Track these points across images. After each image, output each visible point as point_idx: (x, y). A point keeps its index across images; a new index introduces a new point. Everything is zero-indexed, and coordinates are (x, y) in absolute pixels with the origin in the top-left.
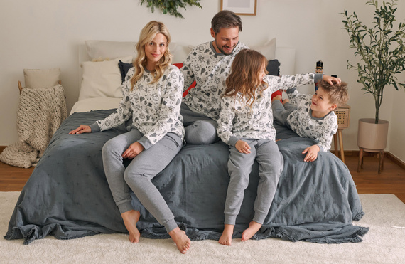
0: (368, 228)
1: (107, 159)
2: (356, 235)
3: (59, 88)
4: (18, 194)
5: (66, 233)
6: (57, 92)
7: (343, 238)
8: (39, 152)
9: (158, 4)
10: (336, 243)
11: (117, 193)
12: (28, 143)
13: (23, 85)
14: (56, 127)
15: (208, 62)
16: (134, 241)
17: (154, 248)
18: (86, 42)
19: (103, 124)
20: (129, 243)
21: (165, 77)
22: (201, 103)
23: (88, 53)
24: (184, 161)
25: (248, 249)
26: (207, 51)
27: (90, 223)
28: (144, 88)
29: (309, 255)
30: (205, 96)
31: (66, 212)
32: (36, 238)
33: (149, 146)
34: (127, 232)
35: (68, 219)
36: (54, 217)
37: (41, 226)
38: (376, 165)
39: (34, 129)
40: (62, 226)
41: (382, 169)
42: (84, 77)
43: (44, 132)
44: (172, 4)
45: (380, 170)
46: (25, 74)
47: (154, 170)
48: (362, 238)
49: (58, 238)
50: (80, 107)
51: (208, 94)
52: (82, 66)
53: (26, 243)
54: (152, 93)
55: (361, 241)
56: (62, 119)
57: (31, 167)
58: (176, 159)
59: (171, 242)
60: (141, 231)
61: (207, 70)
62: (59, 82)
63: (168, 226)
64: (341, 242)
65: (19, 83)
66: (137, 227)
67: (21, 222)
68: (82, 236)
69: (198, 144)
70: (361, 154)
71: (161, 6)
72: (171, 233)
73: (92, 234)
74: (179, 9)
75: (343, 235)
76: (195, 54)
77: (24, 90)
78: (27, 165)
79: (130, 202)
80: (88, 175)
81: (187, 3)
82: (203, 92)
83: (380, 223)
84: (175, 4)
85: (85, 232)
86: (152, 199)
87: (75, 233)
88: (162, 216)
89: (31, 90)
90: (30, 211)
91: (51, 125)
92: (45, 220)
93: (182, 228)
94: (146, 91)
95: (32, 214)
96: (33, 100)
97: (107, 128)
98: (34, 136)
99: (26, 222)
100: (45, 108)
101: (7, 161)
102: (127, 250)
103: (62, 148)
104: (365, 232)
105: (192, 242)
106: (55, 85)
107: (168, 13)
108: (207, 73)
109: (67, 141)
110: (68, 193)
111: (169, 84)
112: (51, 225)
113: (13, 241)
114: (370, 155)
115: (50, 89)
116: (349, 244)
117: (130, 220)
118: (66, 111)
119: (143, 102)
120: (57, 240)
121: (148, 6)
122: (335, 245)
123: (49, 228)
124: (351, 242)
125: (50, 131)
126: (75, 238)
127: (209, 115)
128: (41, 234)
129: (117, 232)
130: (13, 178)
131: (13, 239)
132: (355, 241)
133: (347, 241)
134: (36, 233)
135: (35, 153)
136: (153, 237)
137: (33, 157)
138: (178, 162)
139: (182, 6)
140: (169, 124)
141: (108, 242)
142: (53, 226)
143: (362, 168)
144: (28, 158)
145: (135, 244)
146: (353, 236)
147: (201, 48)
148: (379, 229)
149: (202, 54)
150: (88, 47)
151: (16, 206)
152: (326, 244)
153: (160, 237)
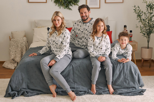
0: (146, 89)
1: (42, 66)
2: (141, 93)
3: (25, 38)
4: (9, 79)
5: (28, 94)
6: (24, 40)
7: (136, 93)
8: (18, 63)
9: (62, 5)
10: (133, 95)
11: (47, 78)
12: (13, 60)
13: (11, 37)
14: (24, 53)
15: (81, 26)
16: (54, 97)
17: (62, 99)
18: (35, 20)
19: (41, 52)
20: (52, 97)
21: (63, 33)
22: (79, 43)
23: (36, 25)
24: (73, 65)
25: (99, 99)
26: (80, 22)
27: (37, 90)
28: (55, 37)
29: (123, 101)
30: (80, 40)
31: (28, 86)
32: (16, 97)
33: (58, 60)
34: (51, 93)
35: (29, 89)
36: (23, 88)
37: (18, 92)
38: (148, 64)
39: (16, 54)
40: (26, 91)
41: (151, 66)
42: (35, 34)
43: (20, 55)
44: (67, 5)
45: (150, 66)
46: (12, 33)
47: (61, 69)
48: (144, 94)
49: (25, 96)
50: (33, 46)
51: (81, 39)
52: (33, 30)
53: (12, 98)
54: (57, 39)
55: (143, 94)
56: (26, 50)
57: (15, 69)
58: (70, 64)
59: (69, 97)
60: (57, 93)
61: (80, 29)
62: (25, 36)
63: (67, 91)
64: (135, 95)
65: (10, 37)
66: (55, 91)
67: (11, 90)
68: (34, 95)
69: (78, 58)
70: (142, 61)
71: (63, 6)
72: (69, 93)
73: (38, 94)
74: (70, 7)
75: (136, 92)
76: (76, 23)
77: (11, 39)
78: (13, 68)
79: (52, 82)
80: (36, 72)
81: (73, 4)
82: (79, 38)
83: (150, 87)
84: (68, 5)
85: (35, 94)
86: (61, 81)
87: (31, 94)
88: (65, 87)
89: (14, 39)
90: (14, 86)
91: (22, 53)
92: (20, 89)
93: (73, 91)
94: (55, 38)
95: (15, 87)
96: (15, 43)
97: (43, 53)
98: (16, 57)
99: (12, 90)
100: (20, 46)
101: (6, 67)
102: (52, 100)
103: (26, 62)
104: (145, 91)
105: (77, 96)
106: (23, 37)
107: (66, 9)
108: (80, 31)
109: (27, 59)
110: (28, 79)
111: (65, 36)
112: (22, 91)
113: (7, 98)
114: (146, 61)
115: (21, 39)
116: (138, 96)
117: (53, 88)
118: (28, 47)
119: (54, 42)
120: (24, 97)
121: (58, 6)
122: (133, 96)
123: (21, 93)
124: (139, 95)
125: (22, 55)
126: (32, 96)
127: (82, 47)
128: (18, 95)
129: (48, 93)
130: (8, 73)
131: (7, 97)
132: (141, 95)
133: (138, 95)
134: (16, 95)
135: (16, 63)
136: (62, 95)
137: (16, 65)
138: (71, 66)
139: (71, 6)
140: (65, 52)
141: (44, 97)
142: (23, 92)
143: (143, 66)
144: (14, 65)
145: (55, 98)
146: (140, 93)
147: (78, 21)
148: (150, 90)
149: (78, 23)
150: (36, 23)
151: (9, 84)
152: (130, 96)
153: (64, 95)
